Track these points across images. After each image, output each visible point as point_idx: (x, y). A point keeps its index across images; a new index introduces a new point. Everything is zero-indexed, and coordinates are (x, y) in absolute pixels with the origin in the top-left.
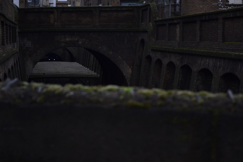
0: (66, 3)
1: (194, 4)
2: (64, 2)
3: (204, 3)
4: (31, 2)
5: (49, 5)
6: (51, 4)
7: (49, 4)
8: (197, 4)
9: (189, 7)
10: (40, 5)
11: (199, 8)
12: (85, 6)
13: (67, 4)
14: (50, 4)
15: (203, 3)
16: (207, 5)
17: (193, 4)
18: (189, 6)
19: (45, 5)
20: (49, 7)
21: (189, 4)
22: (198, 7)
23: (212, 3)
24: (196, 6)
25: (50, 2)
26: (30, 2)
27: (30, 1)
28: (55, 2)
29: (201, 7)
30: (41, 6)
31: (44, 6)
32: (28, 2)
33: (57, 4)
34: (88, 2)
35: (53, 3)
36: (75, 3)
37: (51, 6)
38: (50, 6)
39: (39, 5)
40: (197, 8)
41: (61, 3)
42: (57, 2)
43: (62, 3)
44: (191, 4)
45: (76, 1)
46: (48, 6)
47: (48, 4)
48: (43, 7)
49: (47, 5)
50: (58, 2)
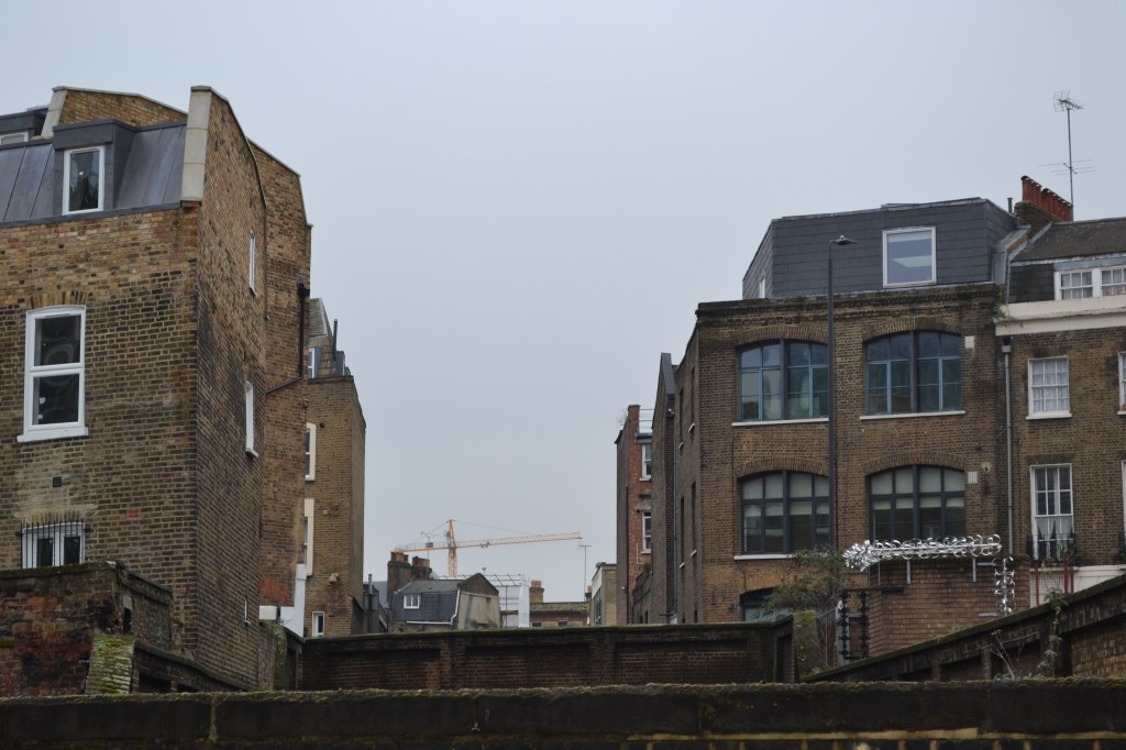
0: (579, 609)
1: (915, 616)
2: (569, 608)
3: (951, 610)
4: (418, 607)
5: (498, 622)
6: (509, 617)
7: (498, 617)
8: (926, 616)
9: (897, 627)
10: (456, 621)
11: (933, 631)
12: (630, 625)
13: (581, 615)
14: (504, 614)
15: (946, 611)
16: (961, 620)
17: (909, 617)
18: (895, 622)
19: (478, 621)
20: (498, 629)
21: (895, 617)
22: (929, 626)
23: (977, 610)
24: (922, 621)
25: (503, 608)
26: (412, 607)
27: (415, 604)
28: (524, 608)
29: (939, 626)
30: (461, 627)
31: (475, 624)
32: (405, 607)
33: (533, 615)
34: (637, 607)
35: (516, 613)
36: (603, 612)
37: (511, 623)
38: (504, 624)
39: (451, 623)
40: (924, 631)
41: (555, 609)
42: (539, 608)
43: (562, 608)
44: (901, 617)
45: (607, 600)
46: (496, 626)
47: (495, 618)
48: (471, 629)
49: (490, 621)
50: (543, 604)
